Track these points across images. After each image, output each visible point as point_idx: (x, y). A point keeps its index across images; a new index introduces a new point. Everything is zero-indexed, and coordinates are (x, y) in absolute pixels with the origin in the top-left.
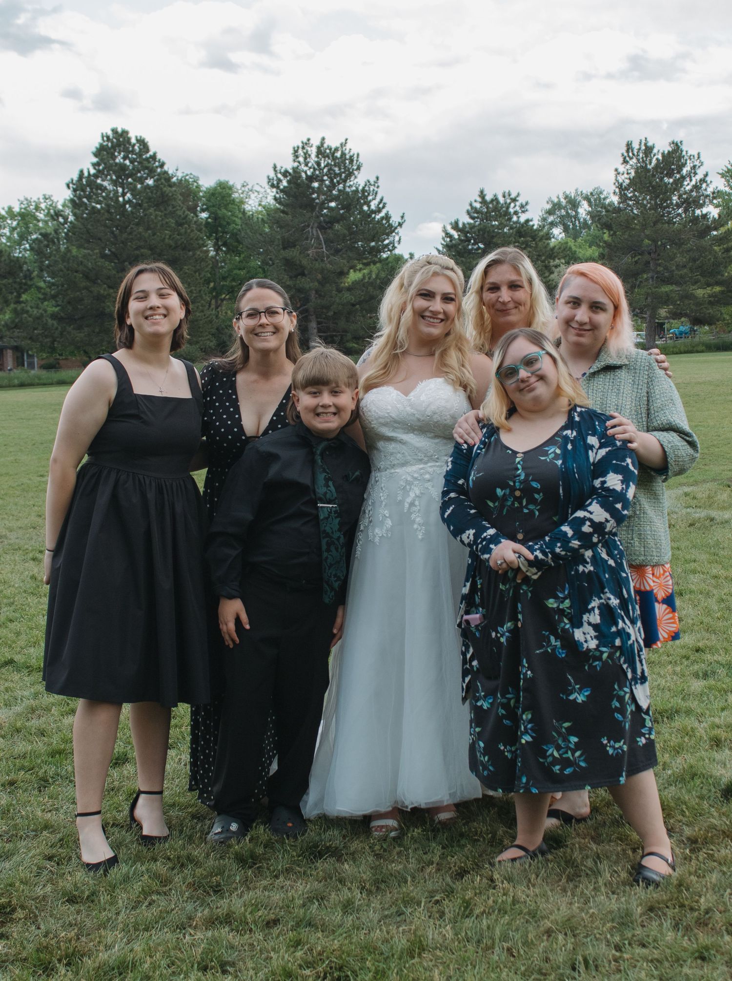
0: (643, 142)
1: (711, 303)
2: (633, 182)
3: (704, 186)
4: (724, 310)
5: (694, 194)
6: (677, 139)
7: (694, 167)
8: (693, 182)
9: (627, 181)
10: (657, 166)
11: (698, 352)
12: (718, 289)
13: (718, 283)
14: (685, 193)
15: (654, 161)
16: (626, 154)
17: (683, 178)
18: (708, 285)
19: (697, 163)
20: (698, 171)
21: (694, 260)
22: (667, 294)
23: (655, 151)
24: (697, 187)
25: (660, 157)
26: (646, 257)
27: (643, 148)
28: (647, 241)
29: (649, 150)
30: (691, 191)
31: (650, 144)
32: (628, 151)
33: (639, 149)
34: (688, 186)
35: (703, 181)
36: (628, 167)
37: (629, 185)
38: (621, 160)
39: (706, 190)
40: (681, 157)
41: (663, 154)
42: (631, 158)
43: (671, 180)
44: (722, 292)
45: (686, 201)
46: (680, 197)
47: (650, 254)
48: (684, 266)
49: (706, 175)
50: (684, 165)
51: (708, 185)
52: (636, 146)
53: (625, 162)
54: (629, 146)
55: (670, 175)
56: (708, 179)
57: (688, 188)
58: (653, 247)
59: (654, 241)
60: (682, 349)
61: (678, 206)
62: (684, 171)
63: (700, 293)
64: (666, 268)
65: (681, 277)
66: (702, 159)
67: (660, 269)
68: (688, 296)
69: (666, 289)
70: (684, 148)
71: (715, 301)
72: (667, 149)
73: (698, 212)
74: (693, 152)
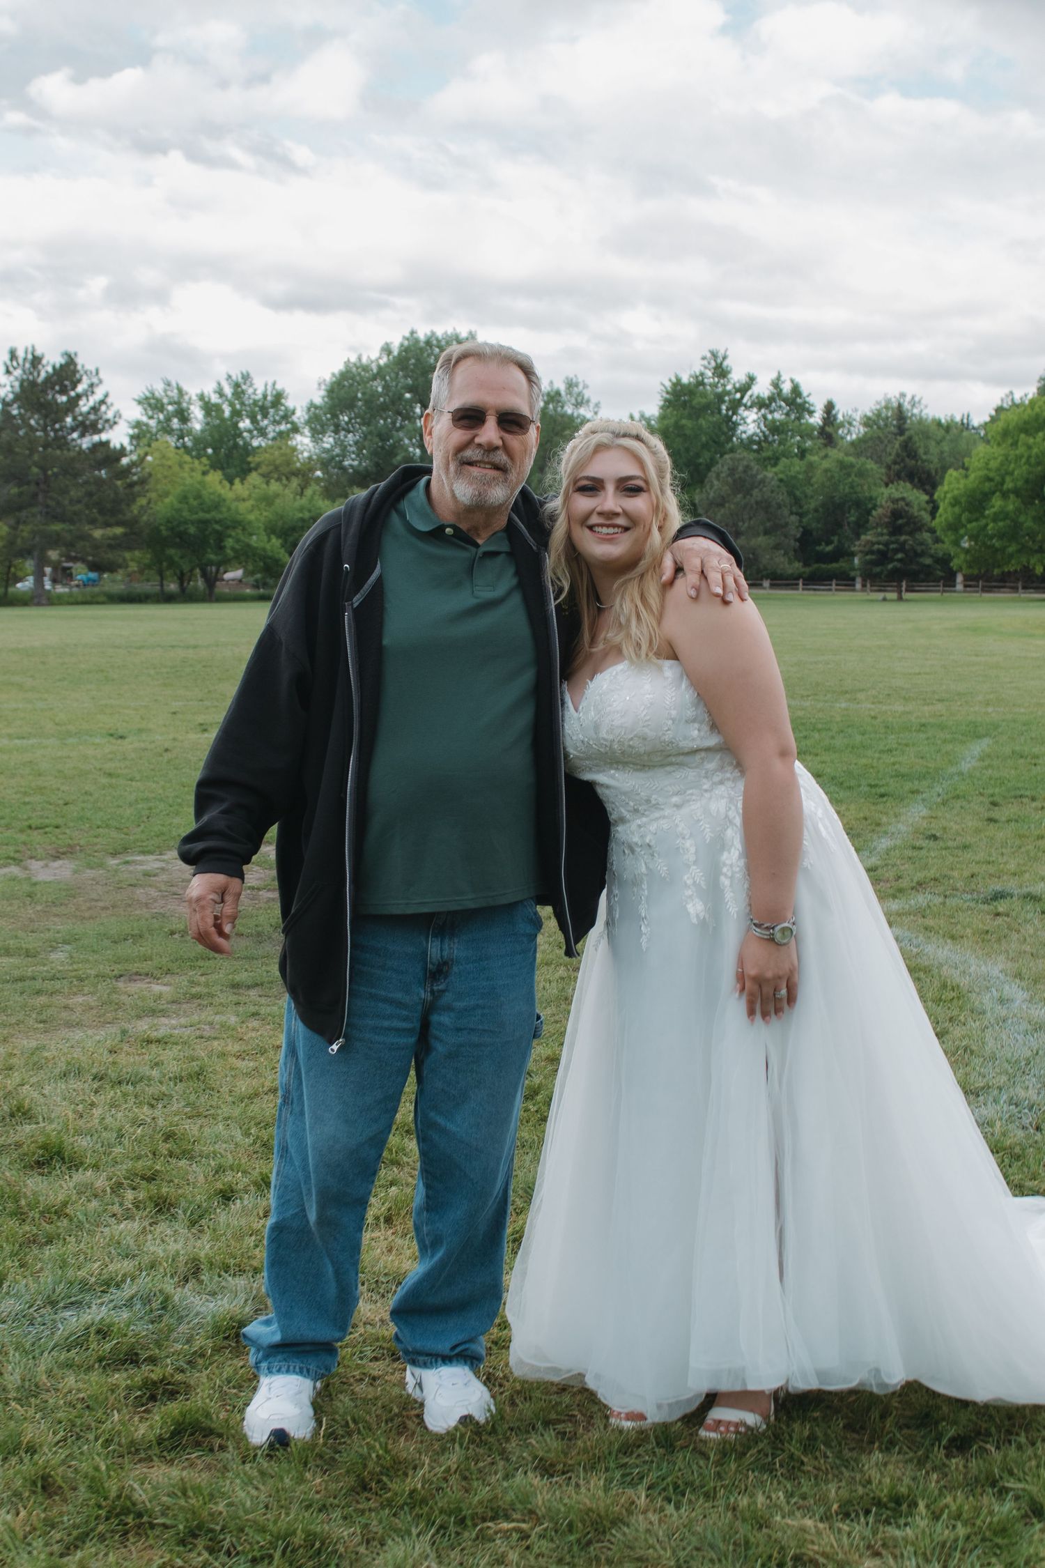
0: (30, 349)
1: (111, 547)
2: (17, 398)
3: (103, 408)
4: (128, 555)
5: (92, 417)
6: (72, 350)
7: (92, 385)
8: (91, 403)
9: (11, 396)
10: (48, 379)
11: (98, 603)
12: (119, 530)
13: (119, 524)
14: (81, 414)
15: (43, 375)
16: (9, 363)
17: (79, 397)
18: (107, 525)
19: (95, 380)
20: (97, 390)
21: (90, 494)
22: (58, 534)
23: (44, 362)
24: (95, 409)
25: (50, 369)
26: (33, 488)
27: (30, 357)
28: (35, 470)
29: (36, 361)
30: (89, 413)
31: (38, 353)
32: (11, 360)
33: (25, 359)
34: (84, 406)
35: (102, 402)
36: (12, 378)
37: (14, 401)
38: (3, 369)
39: (105, 413)
40: (75, 371)
41: (54, 367)
42: (15, 368)
43: (64, 399)
44: (125, 534)
45: (82, 423)
46: (75, 419)
47: (37, 484)
48: (79, 502)
49: (106, 396)
50: (79, 381)
51: (108, 408)
52: (21, 354)
53: (8, 372)
54: (13, 355)
55: (63, 391)
56: (109, 400)
57: (85, 409)
58: (42, 477)
59: (44, 469)
60: (80, 599)
61: (73, 430)
62: (80, 388)
63: (98, 533)
64: (58, 503)
65: (75, 513)
66: (102, 375)
67: (50, 502)
68: (86, 537)
69: (57, 527)
70: (80, 361)
71: (116, 544)
72: (59, 360)
73: (96, 438)
74: (90, 367)
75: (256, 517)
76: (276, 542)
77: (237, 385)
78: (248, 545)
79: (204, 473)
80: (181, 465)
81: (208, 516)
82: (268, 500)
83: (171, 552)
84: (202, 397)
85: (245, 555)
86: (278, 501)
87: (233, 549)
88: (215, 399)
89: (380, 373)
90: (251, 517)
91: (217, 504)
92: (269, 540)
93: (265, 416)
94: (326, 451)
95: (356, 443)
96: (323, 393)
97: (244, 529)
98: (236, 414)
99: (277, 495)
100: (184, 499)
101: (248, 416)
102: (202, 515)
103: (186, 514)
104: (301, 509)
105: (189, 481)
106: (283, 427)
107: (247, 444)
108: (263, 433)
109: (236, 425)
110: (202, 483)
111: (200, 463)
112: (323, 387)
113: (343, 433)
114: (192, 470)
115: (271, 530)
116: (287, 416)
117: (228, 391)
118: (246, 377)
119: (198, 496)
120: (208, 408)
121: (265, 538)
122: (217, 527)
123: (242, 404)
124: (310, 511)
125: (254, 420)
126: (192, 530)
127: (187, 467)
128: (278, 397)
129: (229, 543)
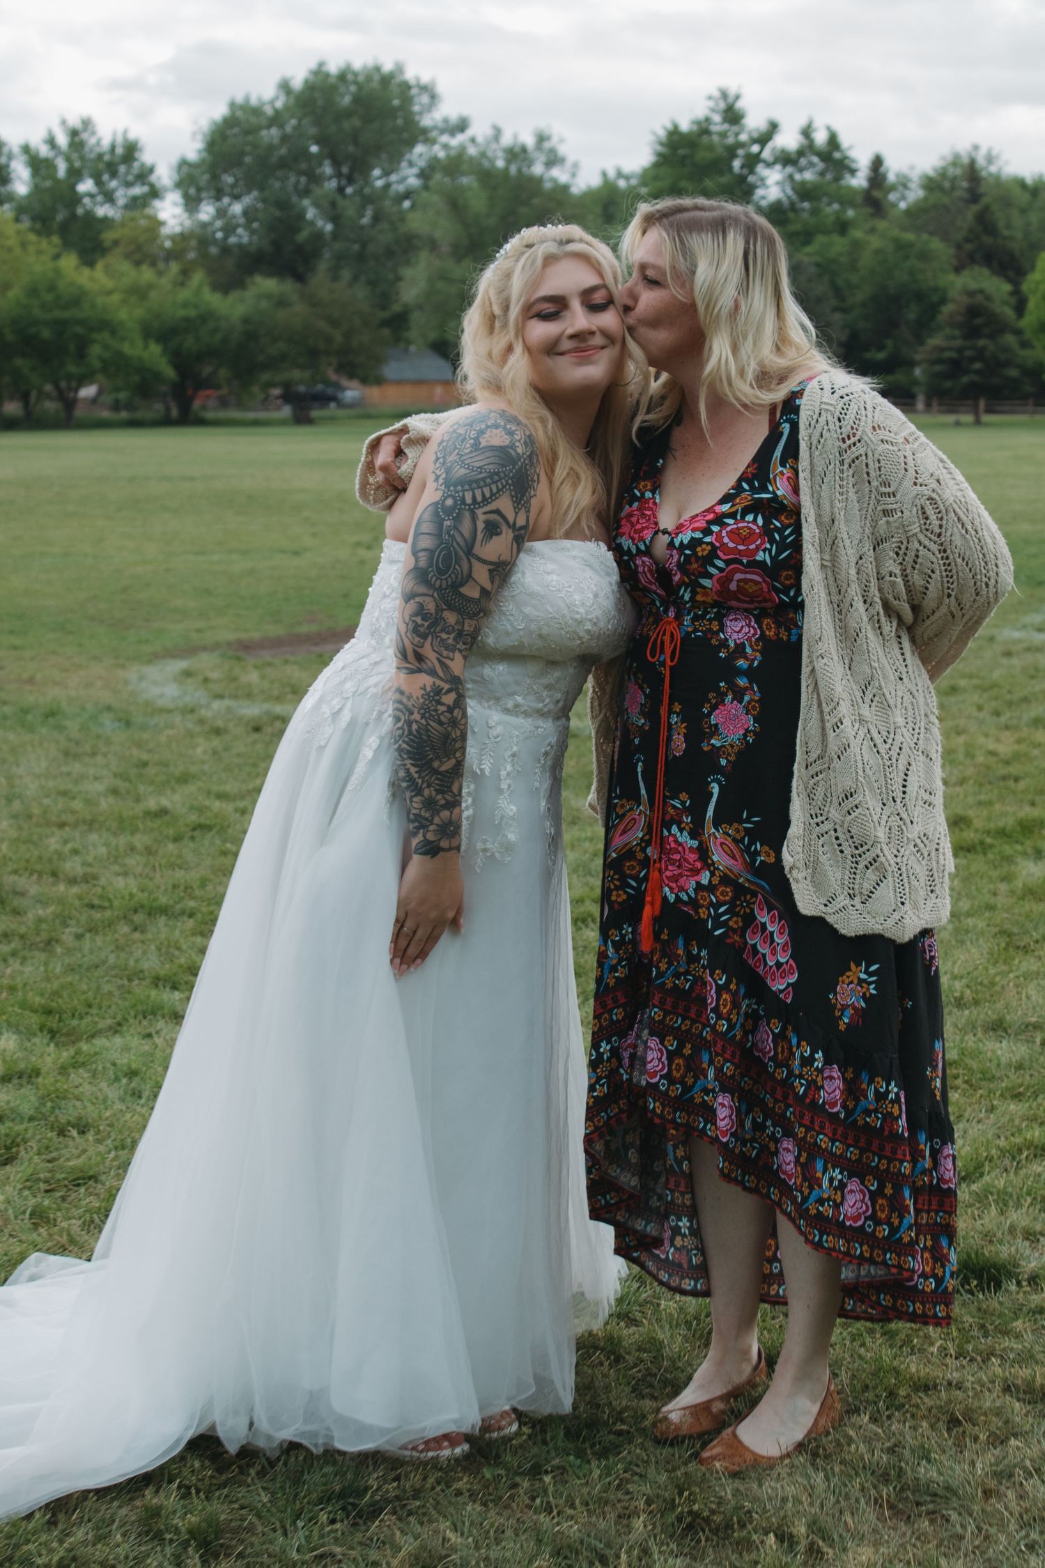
75: (128, 315)
76: (155, 349)
77: (74, 133)
78: (119, 354)
79: (57, 257)
80: (24, 245)
81: (66, 315)
82: (139, 293)
83: (18, 362)
84: (26, 149)
85: (116, 367)
86: (153, 295)
87: (100, 358)
88: (44, 151)
89: (277, 119)
90: (123, 315)
91: (76, 300)
92: (146, 347)
93: (114, 174)
94: (204, 225)
95: (245, 213)
96: (199, 145)
97: (113, 332)
98: (75, 174)
99: (150, 286)
100: (33, 291)
101: (92, 176)
102: (58, 314)
103: (37, 312)
104: (185, 305)
105: (38, 268)
106: (138, 190)
107: (89, 215)
108: (109, 198)
109: (72, 188)
110: (57, 271)
111: (49, 243)
112: (199, 137)
113: (226, 200)
114: (39, 252)
115: (148, 332)
116: (144, 175)
117: (62, 140)
118: (87, 123)
119: (52, 288)
120: (37, 164)
121: (139, 343)
122: (79, 330)
123: (82, 158)
124: (196, 307)
125: (99, 183)
126: (46, 334)
127: (31, 249)
128: (131, 150)
129: (95, 350)
